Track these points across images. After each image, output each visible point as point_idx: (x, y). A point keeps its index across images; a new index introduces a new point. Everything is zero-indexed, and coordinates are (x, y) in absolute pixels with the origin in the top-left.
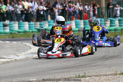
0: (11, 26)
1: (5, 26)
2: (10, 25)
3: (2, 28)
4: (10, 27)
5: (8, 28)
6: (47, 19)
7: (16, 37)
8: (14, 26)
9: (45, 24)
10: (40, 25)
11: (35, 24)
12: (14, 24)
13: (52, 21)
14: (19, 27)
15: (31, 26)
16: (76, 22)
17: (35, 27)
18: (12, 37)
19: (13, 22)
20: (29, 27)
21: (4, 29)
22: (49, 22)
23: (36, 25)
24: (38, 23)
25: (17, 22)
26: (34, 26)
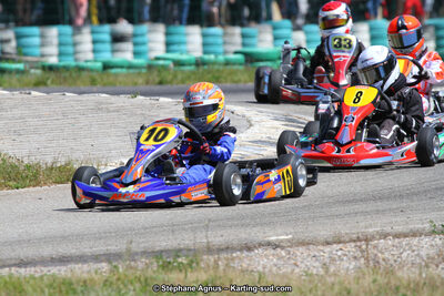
0: (139, 39)
1: (117, 39)
2: (135, 35)
3: (108, 46)
4: (135, 44)
5: (128, 46)
6: (269, 18)
7: (171, 82)
8: (150, 41)
9: (260, 32)
10: (244, 36)
11: (225, 34)
12: (150, 31)
13: (288, 23)
14: (168, 44)
15: (210, 40)
16: (371, 29)
17: (225, 43)
18: (157, 80)
19: (145, 27)
20: (204, 44)
21: (114, 51)
22: (275, 28)
23: (227, 39)
24: (237, 30)
25: (161, 28)
26: (220, 41)
